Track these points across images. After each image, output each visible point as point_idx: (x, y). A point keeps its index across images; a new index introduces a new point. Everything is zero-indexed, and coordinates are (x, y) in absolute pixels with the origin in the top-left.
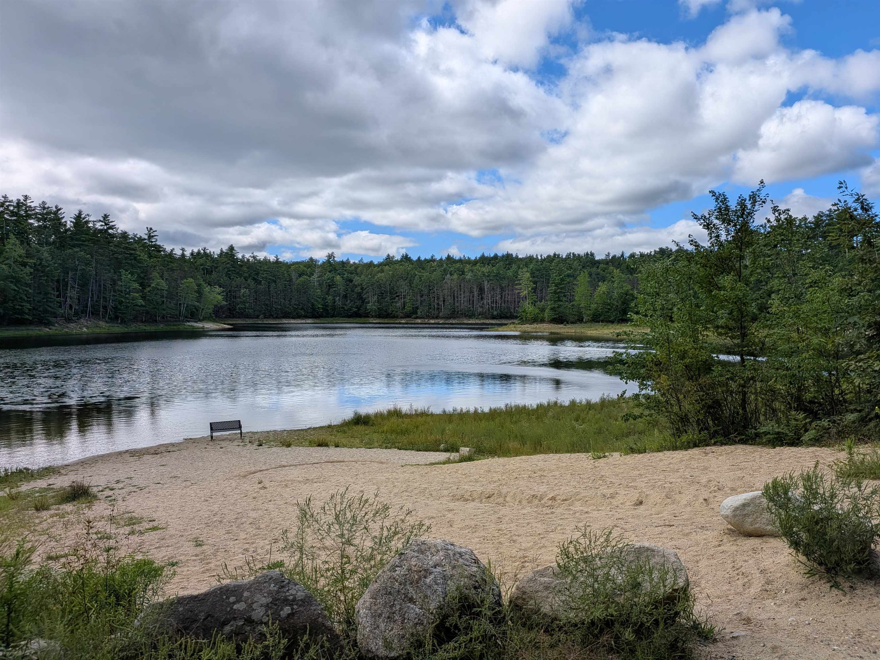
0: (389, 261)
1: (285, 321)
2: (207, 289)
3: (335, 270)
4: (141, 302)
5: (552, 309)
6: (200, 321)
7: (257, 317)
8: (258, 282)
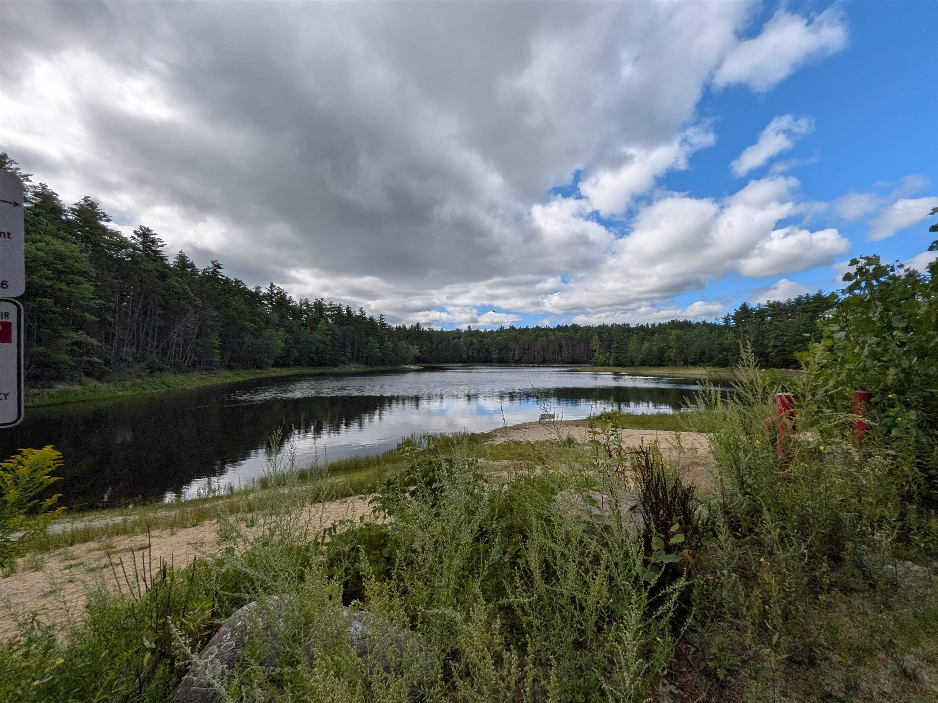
0: (502, 330)
1: (446, 365)
2: (411, 347)
3: (473, 335)
4: (380, 354)
5: (614, 358)
6: (407, 364)
7: (432, 362)
8: (432, 343)
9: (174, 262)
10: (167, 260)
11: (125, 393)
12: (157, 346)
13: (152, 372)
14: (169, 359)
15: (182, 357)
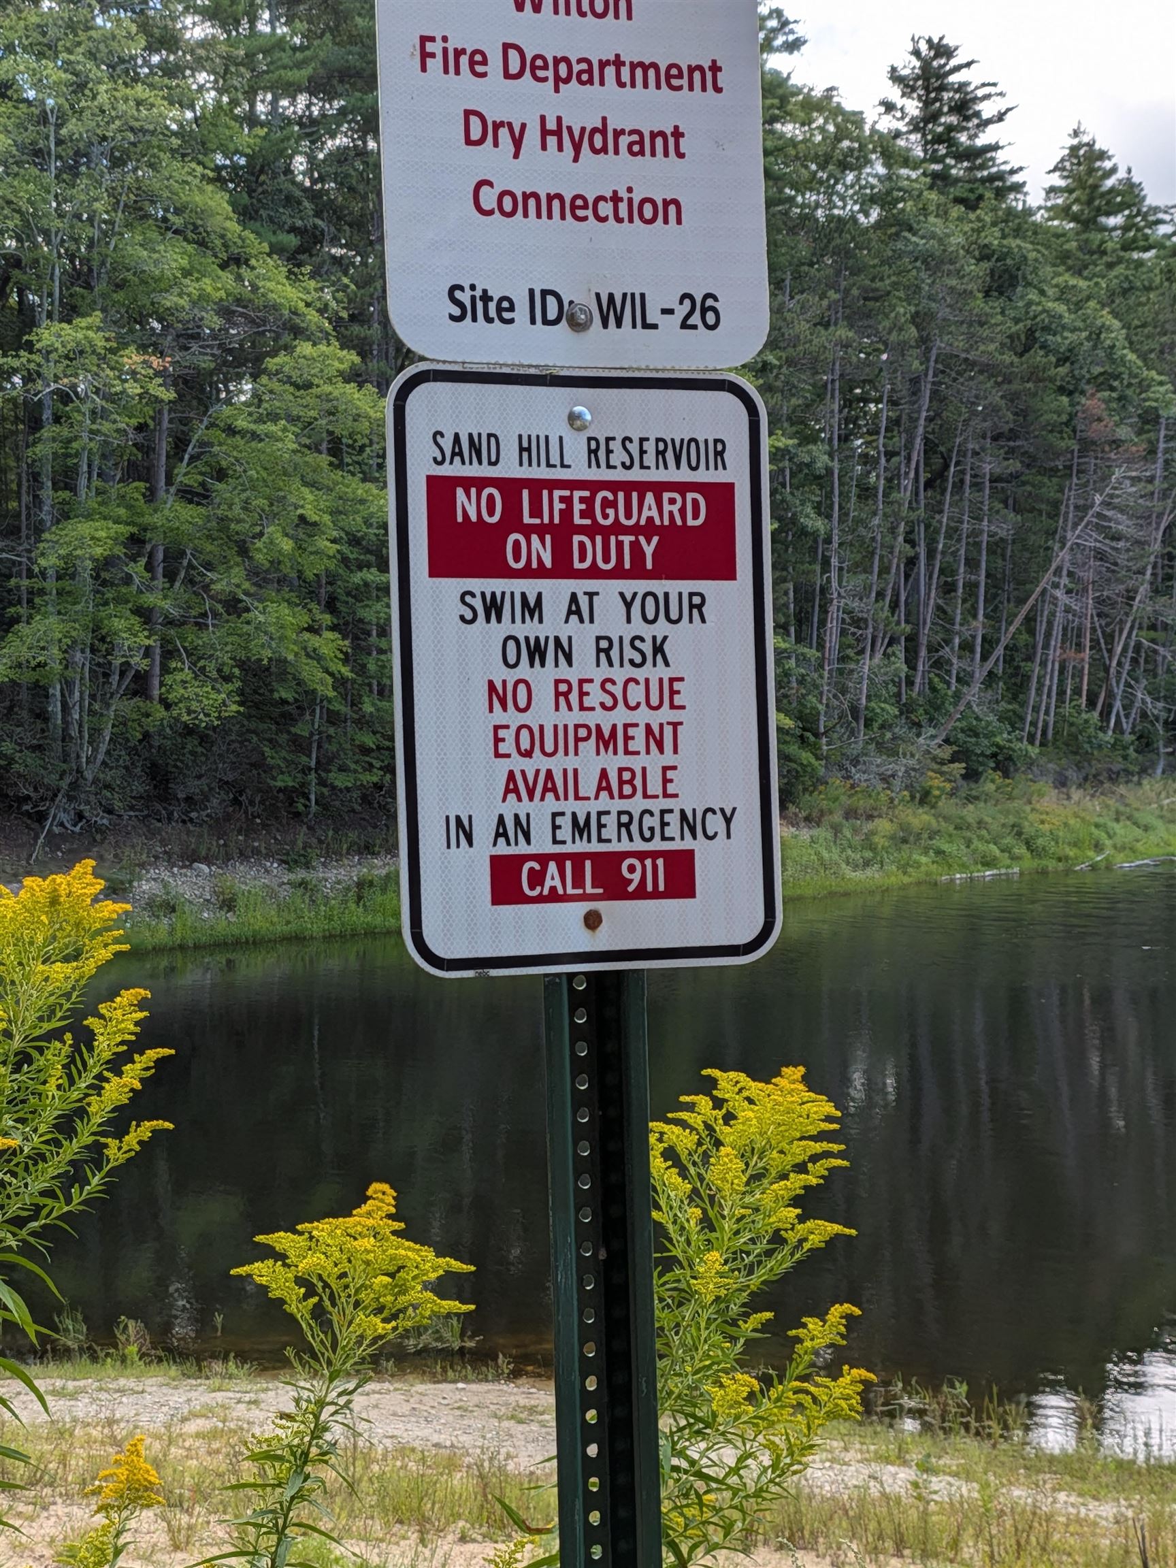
9: (1052, 190)
10: (1018, 188)
11: (871, 876)
12: (989, 643)
13: (971, 775)
14: (1036, 709)
15: (1092, 703)
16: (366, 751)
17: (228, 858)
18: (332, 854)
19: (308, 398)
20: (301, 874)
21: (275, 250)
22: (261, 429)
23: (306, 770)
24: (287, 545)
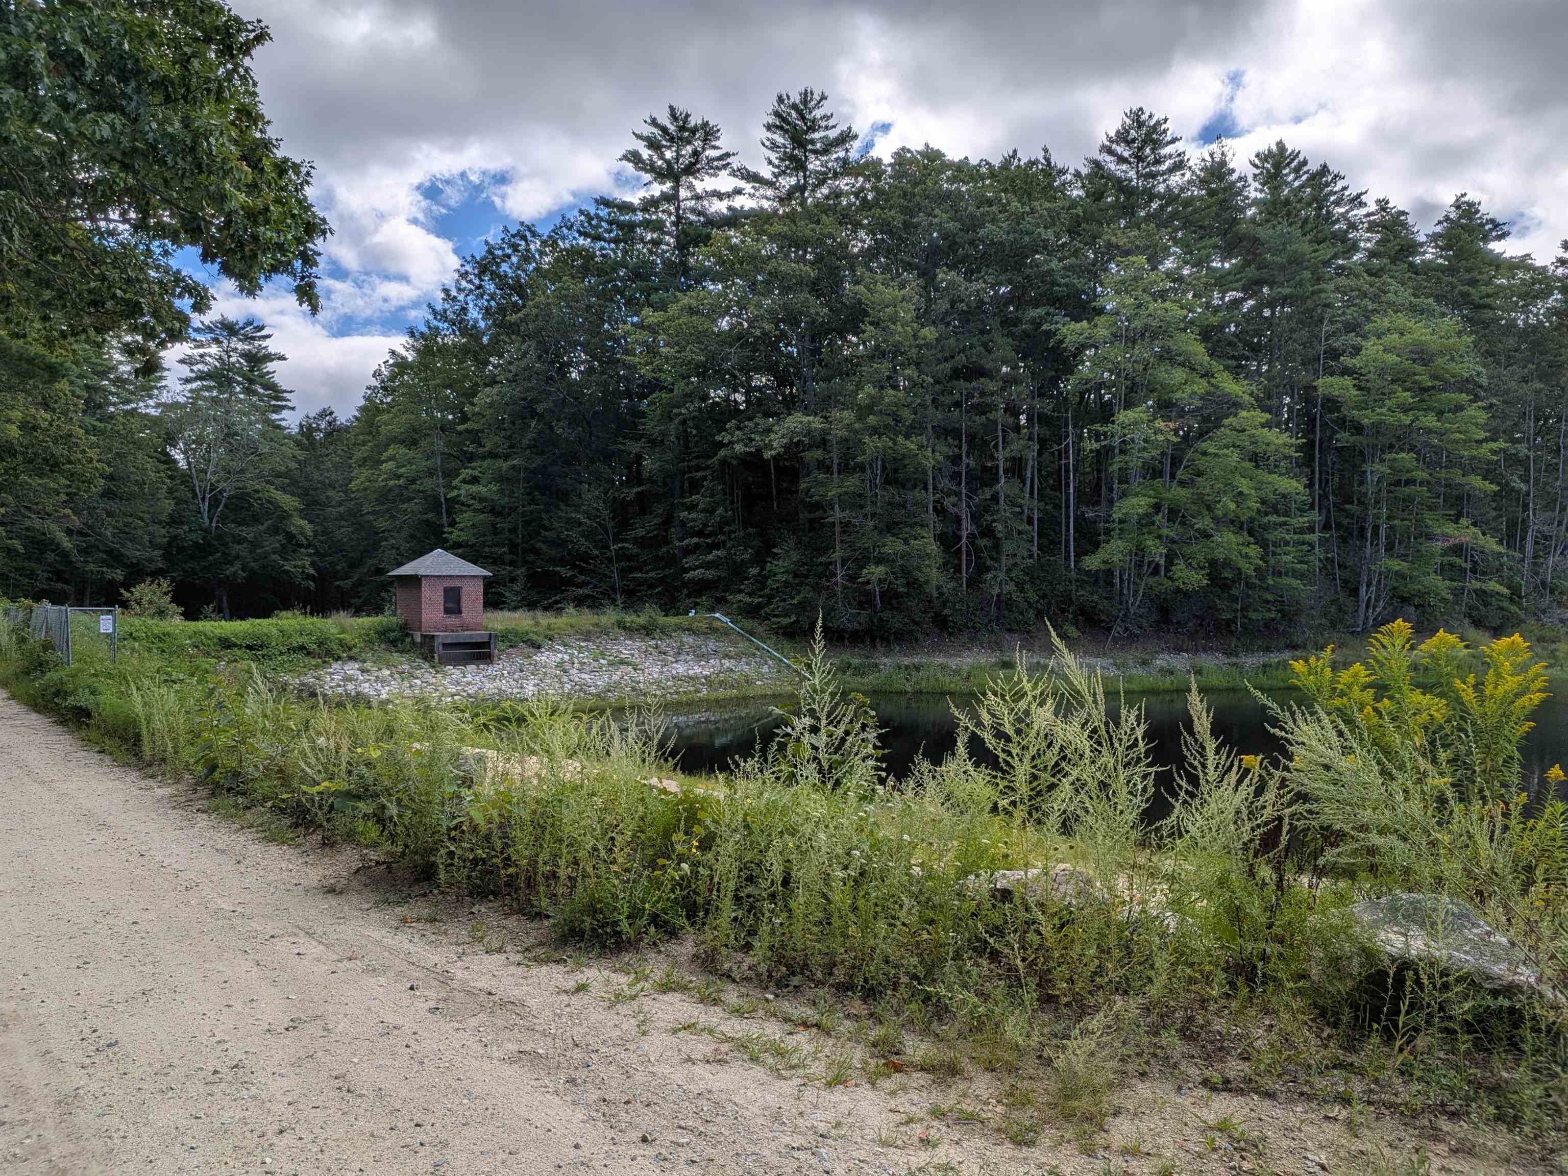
16: (1267, 602)
17: (1197, 650)
18: (1249, 650)
19: (1243, 437)
20: (1234, 660)
21: (1227, 368)
22: (1221, 452)
23: (1236, 611)
24: (1233, 506)
